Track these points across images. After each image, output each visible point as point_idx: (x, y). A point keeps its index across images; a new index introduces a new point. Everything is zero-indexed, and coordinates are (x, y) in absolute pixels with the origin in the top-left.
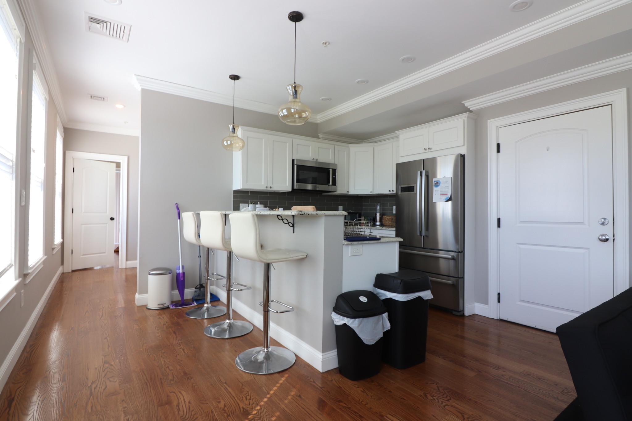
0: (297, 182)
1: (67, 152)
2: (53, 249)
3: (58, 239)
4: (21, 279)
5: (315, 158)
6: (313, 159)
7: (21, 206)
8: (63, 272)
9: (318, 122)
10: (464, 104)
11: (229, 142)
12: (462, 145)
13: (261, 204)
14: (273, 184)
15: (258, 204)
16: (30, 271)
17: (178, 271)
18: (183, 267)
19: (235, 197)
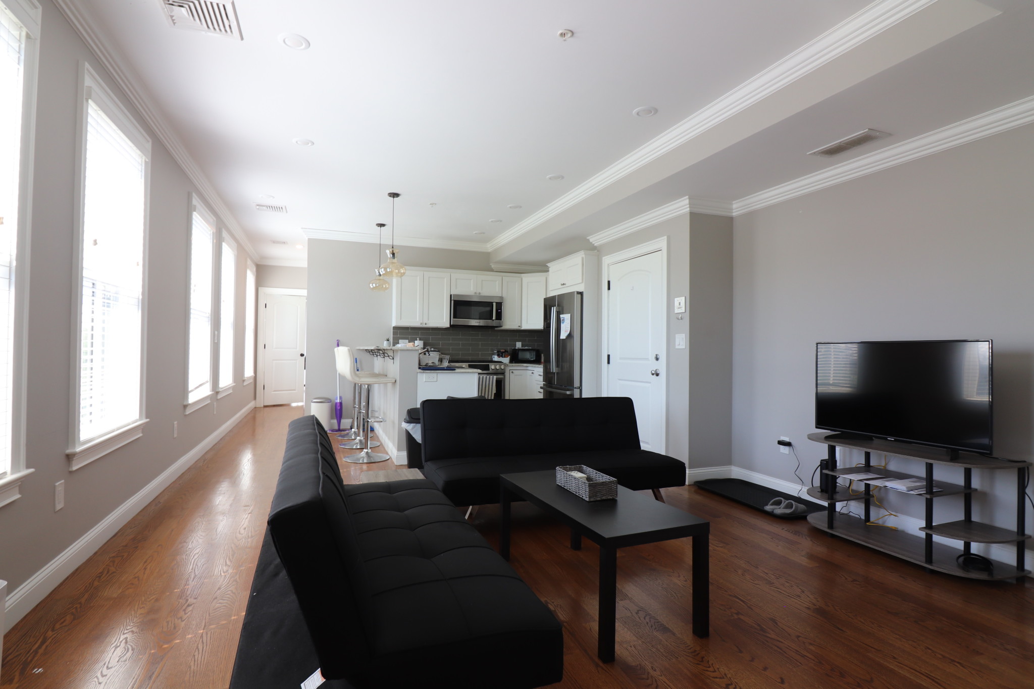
0: (454, 317)
1: (259, 288)
2: (244, 381)
3: (249, 372)
4: (213, 392)
5: (478, 292)
6: (475, 293)
7: (214, 343)
8: (255, 406)
9: (489, 251)
10: (589, 240)
11: (374, 285)
12: (581, 282)
13: (420, 340)
14: (428, 320)
15: (417, 340)
16: (221, 390)
17: (336, 401)
18: (341, 398)
19: (394, 333)
